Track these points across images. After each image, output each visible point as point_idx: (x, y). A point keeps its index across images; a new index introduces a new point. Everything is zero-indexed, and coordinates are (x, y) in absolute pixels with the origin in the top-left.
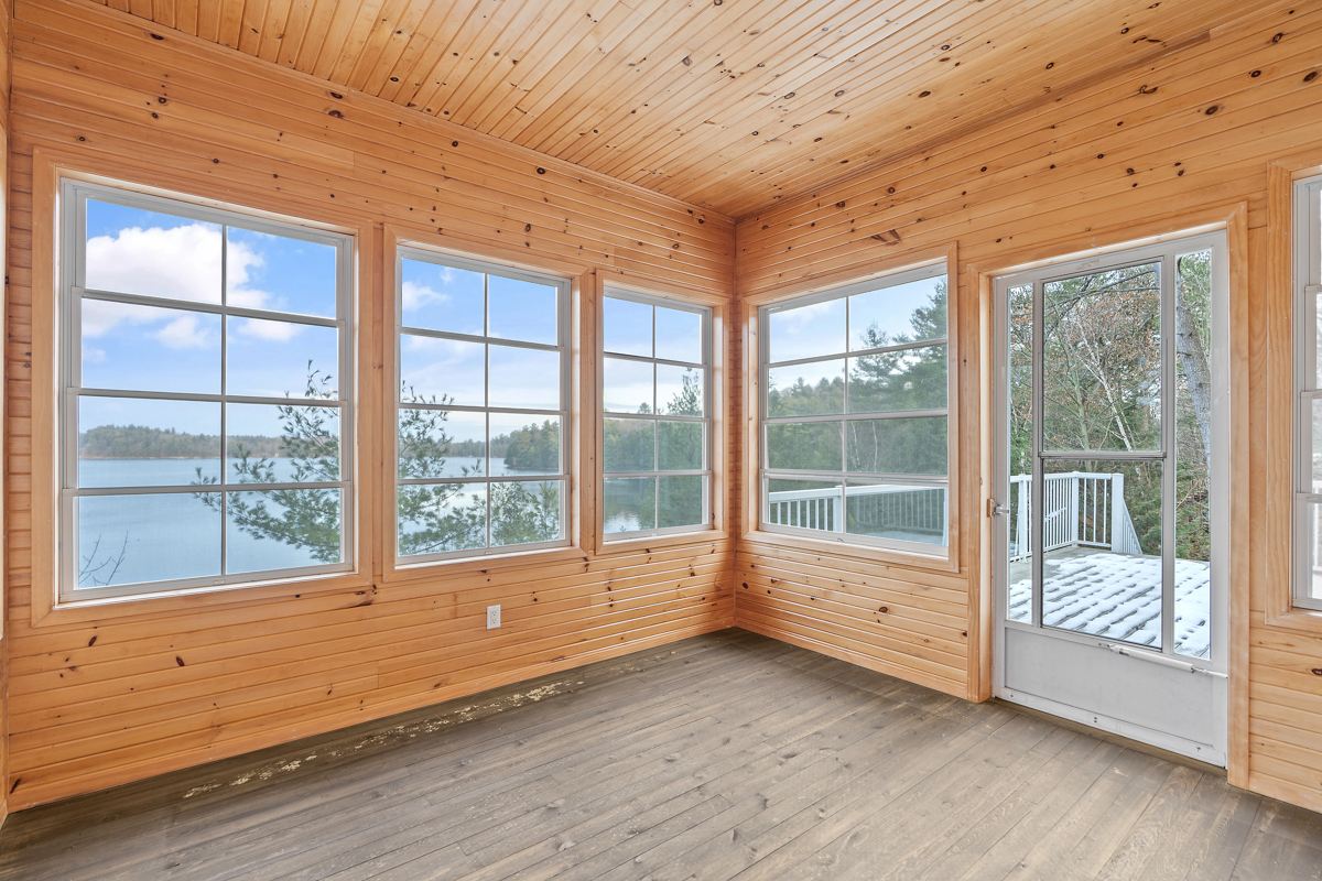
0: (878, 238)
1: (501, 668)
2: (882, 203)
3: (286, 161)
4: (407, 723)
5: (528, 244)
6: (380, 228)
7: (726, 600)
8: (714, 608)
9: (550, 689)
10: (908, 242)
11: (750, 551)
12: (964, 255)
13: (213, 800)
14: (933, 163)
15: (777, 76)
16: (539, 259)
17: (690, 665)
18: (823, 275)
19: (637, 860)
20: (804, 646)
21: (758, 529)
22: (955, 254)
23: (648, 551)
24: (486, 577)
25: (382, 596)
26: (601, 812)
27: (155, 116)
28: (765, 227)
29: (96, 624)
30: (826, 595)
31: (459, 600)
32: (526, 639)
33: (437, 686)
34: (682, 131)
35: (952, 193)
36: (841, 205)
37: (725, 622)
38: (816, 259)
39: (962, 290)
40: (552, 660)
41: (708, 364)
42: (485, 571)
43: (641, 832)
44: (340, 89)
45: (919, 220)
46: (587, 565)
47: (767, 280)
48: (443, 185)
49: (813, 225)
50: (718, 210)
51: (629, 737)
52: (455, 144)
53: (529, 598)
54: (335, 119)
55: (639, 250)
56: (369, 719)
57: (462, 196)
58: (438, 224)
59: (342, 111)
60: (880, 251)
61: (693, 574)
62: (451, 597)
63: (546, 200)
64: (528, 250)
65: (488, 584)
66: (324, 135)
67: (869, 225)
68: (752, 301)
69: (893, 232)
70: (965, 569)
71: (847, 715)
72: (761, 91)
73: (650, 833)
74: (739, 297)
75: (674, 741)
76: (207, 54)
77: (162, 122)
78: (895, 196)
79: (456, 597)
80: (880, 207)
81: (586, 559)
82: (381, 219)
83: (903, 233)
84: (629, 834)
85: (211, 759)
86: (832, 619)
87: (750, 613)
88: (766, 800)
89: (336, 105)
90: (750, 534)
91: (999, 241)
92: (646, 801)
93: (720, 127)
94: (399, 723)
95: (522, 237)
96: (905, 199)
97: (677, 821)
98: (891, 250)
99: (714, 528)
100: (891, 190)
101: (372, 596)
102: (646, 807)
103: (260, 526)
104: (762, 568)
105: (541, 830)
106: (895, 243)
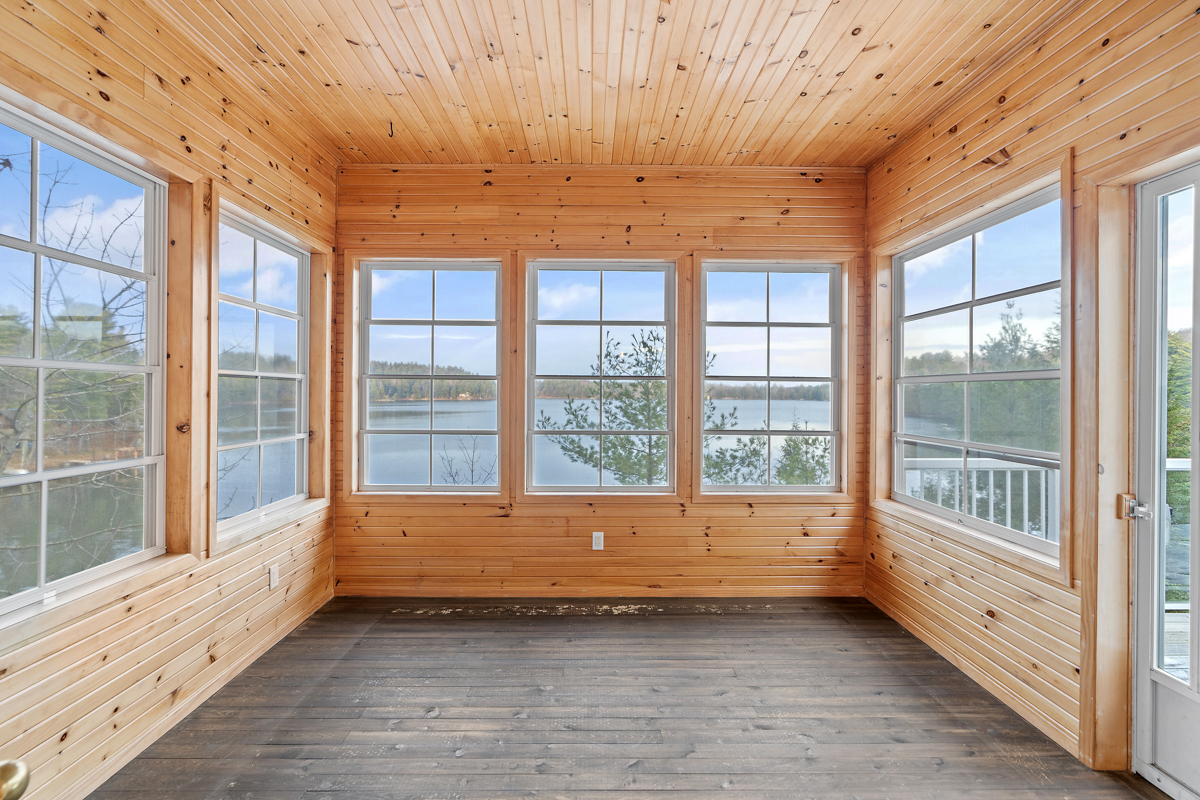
0: (989, 161)
1: (603, 583)
2: (992, 118)
3: (459, 224)
4: (523, 605)
5: (628, 243)
6: (514, 255)
7: (851, 567)
8: (835, 572)
9: (633, 608)
10: (1019, 160)
11: (876, 519)
12: (1080, 166)
13: (401, 617)
14: (1047, 53)
15: (773, 45)
16: (639, 252)
17: (771, 621)
18: (937, 214)
19: (549, 746)
20: (917, 635)
21: (889, 498)
22: (1069, 166)
23: (750, 505)
24: (591, 509)
25: (515, 512)
26: (564, 706)
27: (394, 216)
28: (890, 170)
29: (368, 504)
30: (938, 582)
31: (571, 523)
32: (625, 564)
33: (554, 584)
34: (732, 115)
35: (1068, 88)
36: (953, 130)
37: (850, 590)
38: (931, 197)
39: (1077, 211)
40: (650, 587)
41: (835, 323)
42: (591, 504)
43: (573, 730)
44: (489, 166)
45: (1031, 130)
46: (684, 511)
47: (891, 228)
48: (560, 212)
49: (929, 159)
50: (836, 163)
51: (645, 662)
52: (568, 179)
53: (629, 531)
54: (488, 187)
55: (743, 224)
56: (506, 596)
57: (574, 216)
58: (555, 243)
59: (492, 180)
60: (991, 176)
61: (806, 534)
62: (564, 520)
63: (645, 202)
64: (629, 247)
65: (593, 515)
66: (480, 200)
67: (980, 148)
68: (882, 251)
69: (1004, 152)
70: (1078, 583)
71: (879, 715)
72: (770, 61)
73: (579, 733)
74: (870, 248)
75: (676, 677)
76: (418, 172)
77: (398, 219)
78: (1006, 105)
79: (568, 521)
80: (990, 123)
81: (682, 505)
82: (515, 248)
83: (1014, 149)
84: (565, 727)
85: (418, 595)
86: (942, 611)
87: (876, 586)
88: (693, 752)
89: (488, 177)
90: (879, 502)
91: (1123, 136)
92: (602, 710)
93: (762, 101)
94: (517, 604)
95: (623, 237)
96: (1016, 107)
97: (606, 735)
98: (1002, 174)
99: (841, 491)
100: (1002, 99)
101: (509, 511)
102: (597, 715)
103: (576, 453)
104: (886, 541)
105: (519, 700)
106: (1005, 164)
